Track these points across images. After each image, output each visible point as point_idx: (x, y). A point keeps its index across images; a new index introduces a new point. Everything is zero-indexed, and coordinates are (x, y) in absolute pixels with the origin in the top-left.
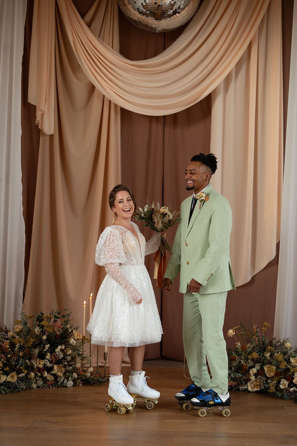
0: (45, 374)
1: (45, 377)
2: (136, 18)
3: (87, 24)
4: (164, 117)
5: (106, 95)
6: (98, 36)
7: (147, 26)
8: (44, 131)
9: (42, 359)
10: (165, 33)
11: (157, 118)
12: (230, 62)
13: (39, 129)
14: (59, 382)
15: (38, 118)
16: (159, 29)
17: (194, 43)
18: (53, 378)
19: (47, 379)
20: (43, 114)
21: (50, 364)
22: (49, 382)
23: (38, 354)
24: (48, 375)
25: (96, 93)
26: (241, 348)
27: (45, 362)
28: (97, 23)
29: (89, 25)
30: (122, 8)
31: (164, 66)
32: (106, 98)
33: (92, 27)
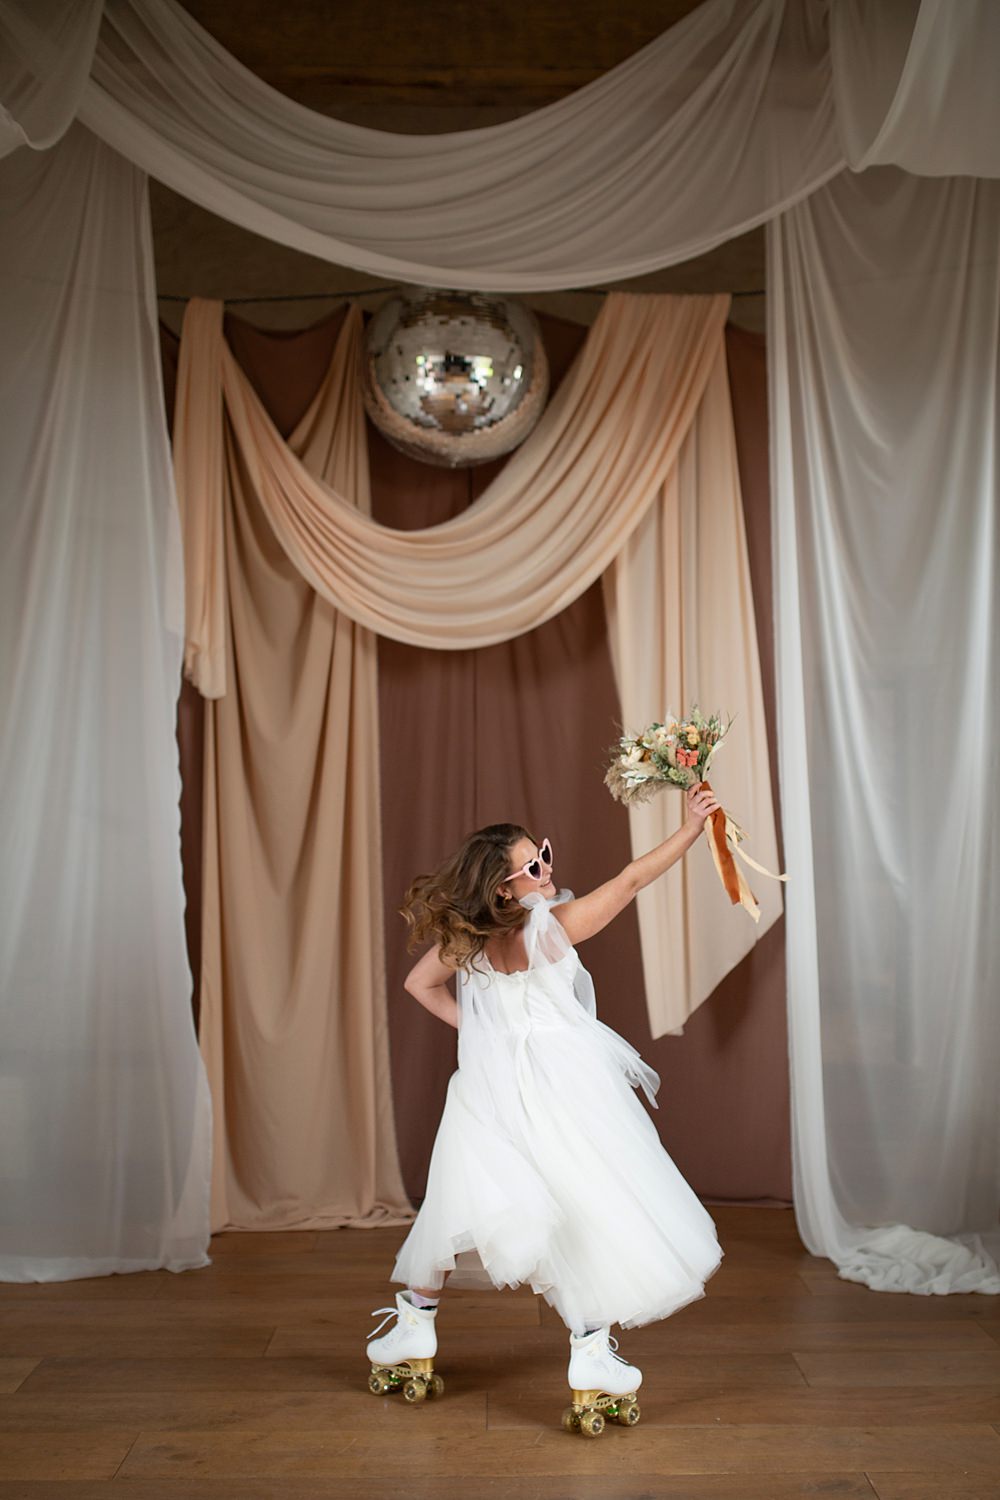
3: (294, 452)
4: (474, 653)
5: (343, 609)
6: (321, 471)
7: (427, 451)
8: (202, 692)
12: (620, 529)
16: (457, 459)
17: (535, 488)
20: (198, 655)
25: (317, 601)
28: (319, 451)
29: (301, 454)
30: (374, 415)
31: (470, 540)
32: (342, 614)
33: (306, 459)
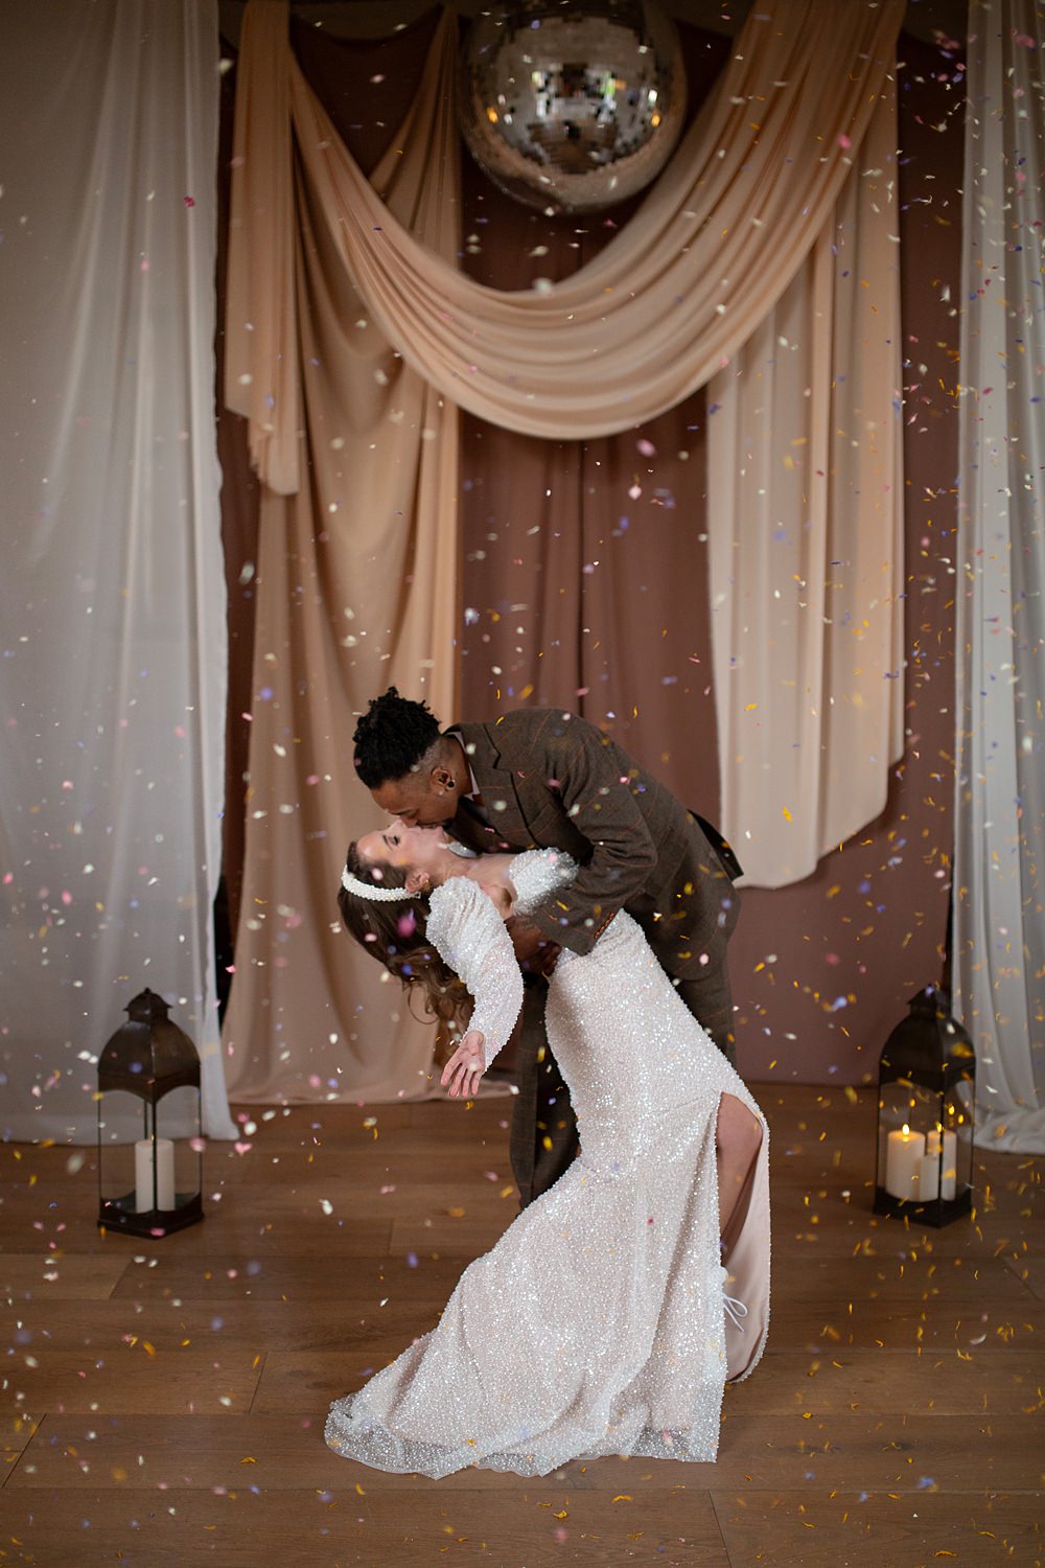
3: (378, 193)
4: (584, 445)
5: (433, 382)
6: (410, 226)
8: (271, 486)
13: (259, 481)
15: (256, 452)
16: (575, 203)
17: (665, 242)
20: (267, 440)
25: (405, 377)
29: (385, 196)
31: (590, 306)
33: (390, 203)
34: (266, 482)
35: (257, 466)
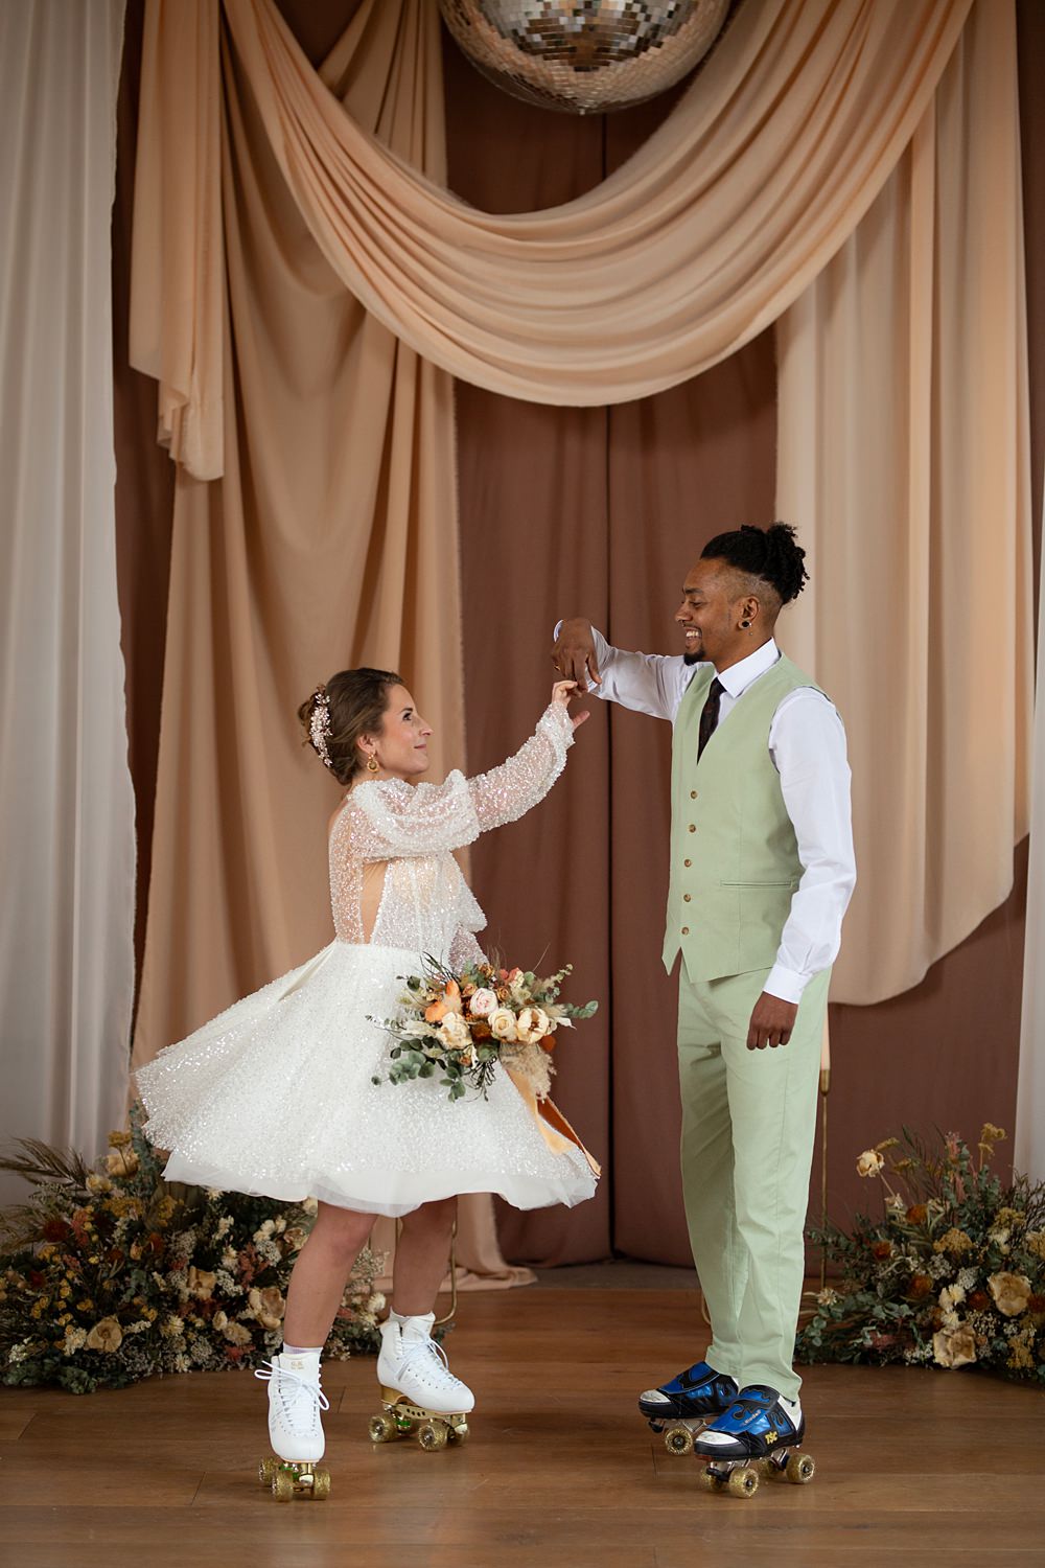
0: (221, 1320)
1: (220, 1333)
2: (506, 67)
3: (331, 88)
4: (609, 410)
5: (406, 337)
6: (373, 130)
7: (542, 91)
8: (190, 469)
9: (208, 1269)
10: (604, 116)
11: (583, 415)
12: (841, 215)
13: (172, 462)
14: (268, 1349)
15: (168, 423)
16: (589, 103)
17: (709, 149)
18: (247, 1336)
19: (225, 1340)
20: (184, 409)
21: (235, 1284)
22: (234, 1348)
23: (194, 1252)
24: (232, 1324)
25: (367, 328)
26: (906, 1216)
27: (219, 1278)
28: (369, 86)
29: (340, 92)
30: (453, 29)
31: (605, 234)
32: (405, 346)
33: (349, 99)
34: (181, 464)
35: (169, 440)
